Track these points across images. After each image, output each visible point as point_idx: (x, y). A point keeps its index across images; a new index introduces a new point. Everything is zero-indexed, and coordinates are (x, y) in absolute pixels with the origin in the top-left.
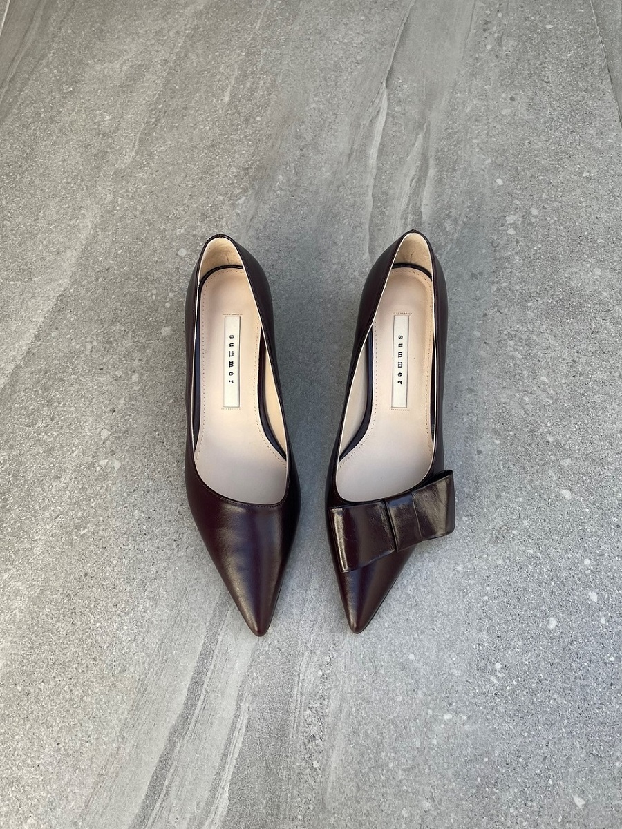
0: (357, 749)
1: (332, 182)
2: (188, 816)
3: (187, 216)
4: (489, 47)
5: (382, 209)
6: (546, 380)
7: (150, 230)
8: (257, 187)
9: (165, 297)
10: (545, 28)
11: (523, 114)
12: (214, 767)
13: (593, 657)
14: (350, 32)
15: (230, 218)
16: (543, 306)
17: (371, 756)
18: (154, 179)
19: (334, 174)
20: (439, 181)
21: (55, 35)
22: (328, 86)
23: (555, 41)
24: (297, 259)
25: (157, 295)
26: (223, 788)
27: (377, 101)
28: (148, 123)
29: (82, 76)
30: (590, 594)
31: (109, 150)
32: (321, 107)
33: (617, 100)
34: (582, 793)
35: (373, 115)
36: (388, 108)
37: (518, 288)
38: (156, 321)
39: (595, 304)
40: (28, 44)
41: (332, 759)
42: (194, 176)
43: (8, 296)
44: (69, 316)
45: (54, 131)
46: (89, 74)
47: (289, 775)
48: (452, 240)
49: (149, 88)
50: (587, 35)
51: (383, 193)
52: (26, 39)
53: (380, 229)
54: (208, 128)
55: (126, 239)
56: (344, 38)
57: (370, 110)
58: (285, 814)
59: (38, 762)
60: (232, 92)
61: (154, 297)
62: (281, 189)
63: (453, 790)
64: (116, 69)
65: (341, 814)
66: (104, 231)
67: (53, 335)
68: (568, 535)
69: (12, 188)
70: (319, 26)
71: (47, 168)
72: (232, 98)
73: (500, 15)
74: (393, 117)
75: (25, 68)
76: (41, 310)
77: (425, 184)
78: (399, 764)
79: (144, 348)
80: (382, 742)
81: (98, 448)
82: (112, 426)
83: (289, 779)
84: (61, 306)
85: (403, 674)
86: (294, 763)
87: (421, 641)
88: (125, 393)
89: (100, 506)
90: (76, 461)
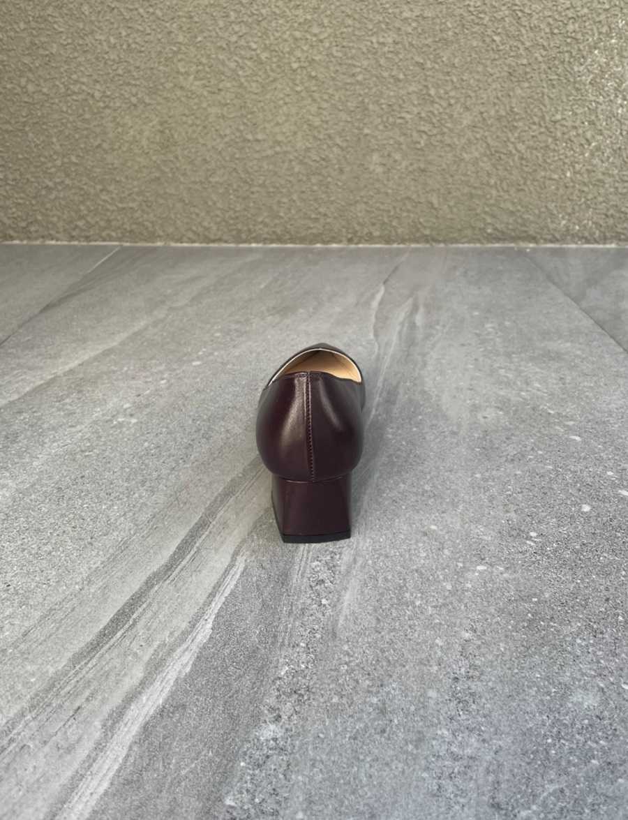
0: (375, 590)
1: (342, 313)
2: (156, 644)
4: (458, 274)
5: (383, 321)
6: (539, 386)
8: (282, 313)
11: (488, 293)
12: (197, 603)
14: (355, 269)
15: (259, 323)
16: (525, 357)
17: (392, 595)
18: (200, 310)
19: (345, 310)
20: (428, 312)
21: (138, 267)
22: (340, 284)
26: (206, 620)
27: (377, 289)
28: (200, 293)
30: (620, 491)
31: (167, 300)
32: (334, 290)
33: (560, 290)
35: (373, 292)
36: (385, 291)
41: (344, 598)
43: (62, 349)
45: (126, 295)
46: (159, 279)
47: (291, 609)
48: (441, 332)
49: (204, 283)
51: (383, 316)
52: (116, 267)
53: (382, 328)
54: (246, 295)
55: (172, 330)
58: (283, 641)
60: (266, 284)
62: (301, 314)
64: (180, 277)
65: (357, 642)
66: (154, 327)
67: (95, 364)
71: (116, 306)
74: (389, 293)
77: (416, 313)
78: (427, 602)
79: (175, 370)
80: (405, 586)
81: (118, 413)
82: (135, 402)
83: (290, 613)
84: (106, 353)
85: (425, 538)
86: (297, 600)
87: (442, 518)
88: (152, 388)
89: (110, 441)
90: (94, 419)
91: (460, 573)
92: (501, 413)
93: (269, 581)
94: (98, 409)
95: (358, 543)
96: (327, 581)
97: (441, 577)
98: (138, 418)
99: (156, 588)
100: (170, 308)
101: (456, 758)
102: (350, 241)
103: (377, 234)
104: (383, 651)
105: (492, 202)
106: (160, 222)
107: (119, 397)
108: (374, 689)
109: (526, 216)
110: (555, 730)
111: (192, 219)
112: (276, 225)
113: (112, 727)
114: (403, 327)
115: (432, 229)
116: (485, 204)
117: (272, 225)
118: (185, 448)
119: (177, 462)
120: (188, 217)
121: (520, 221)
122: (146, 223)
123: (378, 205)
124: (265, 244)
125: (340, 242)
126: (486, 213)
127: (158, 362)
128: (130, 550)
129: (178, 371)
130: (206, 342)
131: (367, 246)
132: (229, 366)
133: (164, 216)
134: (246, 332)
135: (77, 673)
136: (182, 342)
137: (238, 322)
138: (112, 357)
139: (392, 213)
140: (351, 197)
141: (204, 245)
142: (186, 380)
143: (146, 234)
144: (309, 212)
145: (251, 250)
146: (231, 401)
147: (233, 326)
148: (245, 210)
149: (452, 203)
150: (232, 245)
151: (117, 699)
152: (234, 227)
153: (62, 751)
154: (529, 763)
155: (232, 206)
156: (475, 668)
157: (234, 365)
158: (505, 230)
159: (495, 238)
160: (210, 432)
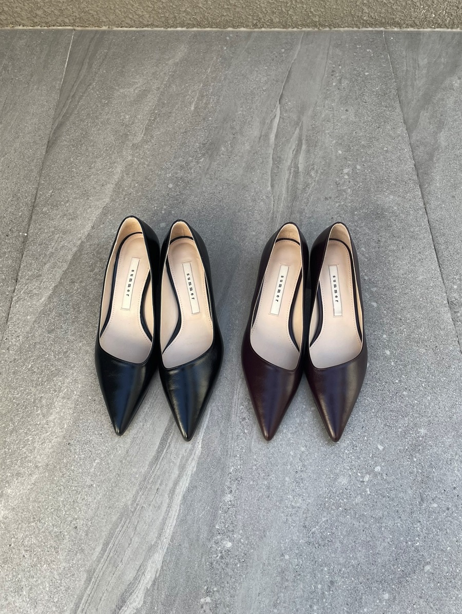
1: (250, 151)
2: (180, 456)
3: (172, 167)
4: (334, 84)
5: (278, 165)
6: (364, 250)
7: (153, 174)
8: (210, 153)
9: (162, 208)
10: (365, 75)
11: (352, 118)
13: (387, 381)
14: (259, 75)
15: (196, 169)
16: (362, 214)
18: (154, 148)
19: (252, 147)
20: (308, 151)
21: (96, 73)
22: (248, 103)
23: (370, 81)
24: (232, 190)
25: (157, 207)
27: (274, 111)
28: (150, 120)
29: (113, 95)
30: (386, 351)
31: (129, 133)
32: (244, 113)
33: (402, 112)
34: (382, 443)
35: (272, 117)
36: (280, 114)
37: (350, 205)
38: (157, 220)
39: (390, 213)
40: (82, 77)
42: (176, 147)
43: (76, 207)
44: (110, 217)
45: (98, 123)
46: (116, 94)
48: (315, 181)
49: (150, 102)
50: (387, 78)
51: (278, 157)
52: (80, 74)
53: (276, 175)
54: (182, 123)
55: (140, 179)
56: (256, 78)
57: (271, 115)
58: (230, 454)
59: (101, 432)
60: (195, 105)
61: (156, 208)
62: (223, 155)
63: (316, 442)
64: (132, 92)
65: (259, 454)
66: (127, 174)
67: (101, 226)
68: (375, 323)
69: (76, 152)
70: (242, 72)
71: (95, 142)
72: (196, 108)
73: (340, 67)
74: (283, 119)
75: (80, 90)
76: (94, 214)
77: (300, 153)
100: (133, 145)
101: (293, 507)
102: (255, 26)
104: (269, 458)
108: (266, 477)
110: (329, 495)
112: (196, 14)
113: (172, 498)
120: (124, 7)
135: (153, 472)
143: (92, 20)
151: (171, 485)
153: (156, 508)
154: (318, 509)
156: (304, 466)
158: (377, 17)
159: (369, 24)
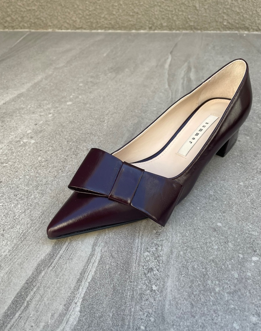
0: (187, 278)
1: (149, 71)
4: (210, 48)
5: (173, 77)
7: (67, 80)
8: (116, 71)
12: (70, 288)
15: (104, 78)
17: (199, 283)
18: (71, 69)
19: (151, 69)
20: (197, 72)
21: (38, 44)
26: (76, 303)
27: (167, 56)
28: (71, 59)
29: (46, 51)
31: (53, 64)
35: (166, 59)
41: (168, 284)
46: (49, 50)
47: (133, 294)
51: (172, 74)
53: (172, 81)
55: (55, 81)
60: (107, 54)
62: (127, 72)
66: (46, 79)
67: (12, 103)
71: (26, 66)
74: (174, 59)
75: (24, 49)
76: (9, 97)
77: (190, 72)
78: (223, 288)
79: (57, 107)
80: (207, 274)
81: (24, 136)
82: (34, 129)
83: (132, 298)
84: (19, 96)
85: (215, 233)
86: (137, 286)
87: (224, 216)
88: (44, 119)
89: (18, 156)
90: (10, 140)
91: (242, 263)
92: (248, 138)
93: (117, 268)
94: (13, 133)
95: (172, 237)
96: (155, 269)
97: (230, 266)
98: (35, 140)
99: (43, 274)
100: (55, 68)
102: (150, 28)
103: (165, 24)
105: (228, 7)
106: (49, 17)
107: (25, 125)
109: (245, 16)
111: (66, 16)
112: (111, 19)
114: (184, 80)
115: (195, 22)
116: (224, 7)
117: (109, 19)
118: (62, 161)
119: (57, 171)
120: (64, 15)
121: (242, 18)
122: (42, 18)
123: (166, 7)
124: (105, 30)
125: (145, 29)
126: (224, 13)
127: (48, 102)
128: (27, 240)
129: (59, 109)
130: (74, 90)
131: (160, 31)
132: (88, 105)
133: (51, 14)
134: (97, 83)
136: (61, 89)
137: (92, 77)
138: (22, 98)
139: (173, 13)
140: (152, 3)
141: (73, 31)
142: (63, 115)
143: (42, 24)
144: (129, 12)
145: (98, 34)
146: (89, 129)
147: (90, 79)
148: (95, 10)
149: (206, 7)
150: (88, 31)
152: (89, 21)
155: (87, 8)
157: (90, 105)
158: (233, 23)
159: (227, 28)
160: (77, 150)
